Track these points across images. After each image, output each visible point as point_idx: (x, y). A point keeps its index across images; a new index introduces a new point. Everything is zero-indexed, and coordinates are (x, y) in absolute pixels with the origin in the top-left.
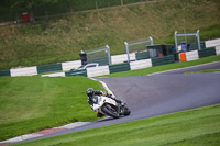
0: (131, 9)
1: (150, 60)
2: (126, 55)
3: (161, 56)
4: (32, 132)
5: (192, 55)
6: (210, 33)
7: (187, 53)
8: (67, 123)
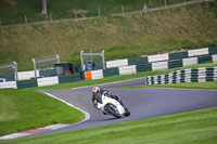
0: (35, 27)
1: (56, 78)
2: (33, 72)
3: (67, 74)
4: (19, 131)
5: (97, 74)
6: (111, 54)
7: (93, 72)
8: (48, 125)
